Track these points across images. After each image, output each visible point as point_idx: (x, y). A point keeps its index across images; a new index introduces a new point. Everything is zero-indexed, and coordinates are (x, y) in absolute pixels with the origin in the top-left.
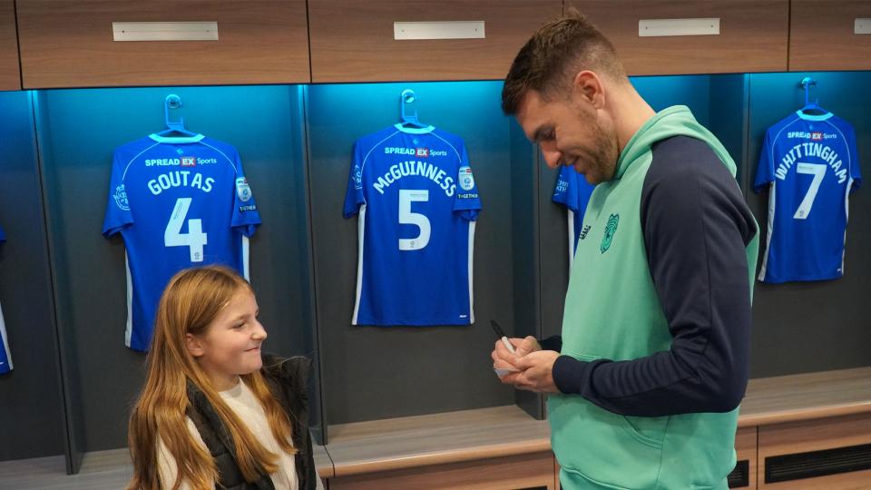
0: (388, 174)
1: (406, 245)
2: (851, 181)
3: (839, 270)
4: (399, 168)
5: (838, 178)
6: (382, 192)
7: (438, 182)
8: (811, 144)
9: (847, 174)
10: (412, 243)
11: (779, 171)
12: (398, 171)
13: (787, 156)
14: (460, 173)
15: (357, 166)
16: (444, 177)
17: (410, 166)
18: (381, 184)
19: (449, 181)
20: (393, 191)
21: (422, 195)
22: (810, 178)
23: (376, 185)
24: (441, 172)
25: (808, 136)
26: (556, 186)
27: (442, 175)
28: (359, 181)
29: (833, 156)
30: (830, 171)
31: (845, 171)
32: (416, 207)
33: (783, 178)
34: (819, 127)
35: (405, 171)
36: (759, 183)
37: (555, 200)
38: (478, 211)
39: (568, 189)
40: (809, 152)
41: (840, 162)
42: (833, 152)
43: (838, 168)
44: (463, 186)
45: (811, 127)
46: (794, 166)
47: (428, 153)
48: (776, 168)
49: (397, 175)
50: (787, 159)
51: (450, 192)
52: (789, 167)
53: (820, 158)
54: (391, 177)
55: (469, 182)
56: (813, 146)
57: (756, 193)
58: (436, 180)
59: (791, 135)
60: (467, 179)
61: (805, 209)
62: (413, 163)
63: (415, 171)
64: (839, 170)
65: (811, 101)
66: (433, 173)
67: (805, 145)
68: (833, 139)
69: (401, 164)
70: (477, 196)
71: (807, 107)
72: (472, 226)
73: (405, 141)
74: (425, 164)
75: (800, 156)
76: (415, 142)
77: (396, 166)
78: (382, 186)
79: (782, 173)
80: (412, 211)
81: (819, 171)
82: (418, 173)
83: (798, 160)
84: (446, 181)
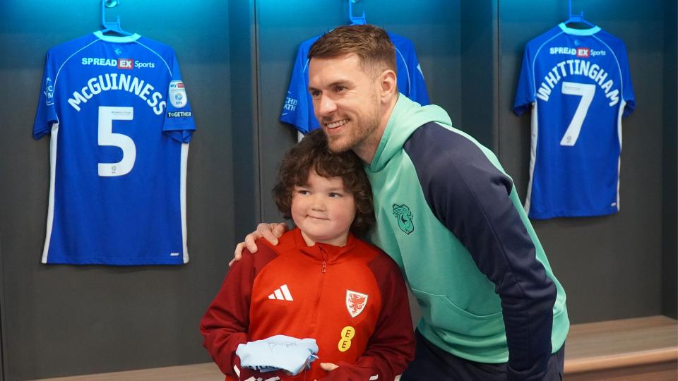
0: (86, 88)
1: (106, 170)
2: (623, 104)
3: (613, 204)
4: (98, 81)
5: (609, 100)
6: (78, 109)
7: (145, 98)
8: (577, 62)
9: (619, 95)
10: (114, 169)
11: (541, 90)
12: (95, 85)
13: (550, 74)
14: (170, 88)
15: (48, 79)
16: (152, 92)
17: (111, 79)
18: (76, 101)
19: (157, 97)
20: (91, 109)
21: (126, 113)
22: (577, 99)
23: (71, 101)
24: (148, 86)
25: (573, 52)
26: (284, 103)
27: (149, 90)
28: (51, 96)
29: (603, 75)
30: (600, 92)
31: (616, 92)
32: (118, 127)
33: (546, 98)
34: (586, 42)
35: (106, 85)
36: (520, 104)
37: (283, 120)
38: (191, 131)
39: (297, 107)
40: (574, 69)
41: (611, 82)
42: (602, 71)
43: (608, 89)
44: (174, 102)
45: (576, 43)
46: (558, 86)
47: (133, 64)
48: (538, 89)
49: (96, 89)
50: (550, 78)
51: (158, 109)
52: (552, 86)
53: (588, 77)
54: (88, 92)
55: (181, 98)
56: (580, 64)
57: (517, 115)
58: (142, 96)
59: (553, 51)
60: (179, 95)
61: (571, 136)
62: (114, 76)
63: (118, 85)
64: (611, 90)
65: (575, 13)
66: (139, 88)
67: (570, 62)
68: (601, 56)
69: (101, 77)
70: (190, 114)
71: (572, 20)
72: (185, 149)
73: (105, 50)
74: (129, 77)
75: (564, 74)
76: (117, 52)
77: (95, 79)
78: (79, 102)
79: (544, 93)
80: (114, 131)
81: (587, 93)
82: (120, 88)
83: (563, 79)
84: (154, 97)
